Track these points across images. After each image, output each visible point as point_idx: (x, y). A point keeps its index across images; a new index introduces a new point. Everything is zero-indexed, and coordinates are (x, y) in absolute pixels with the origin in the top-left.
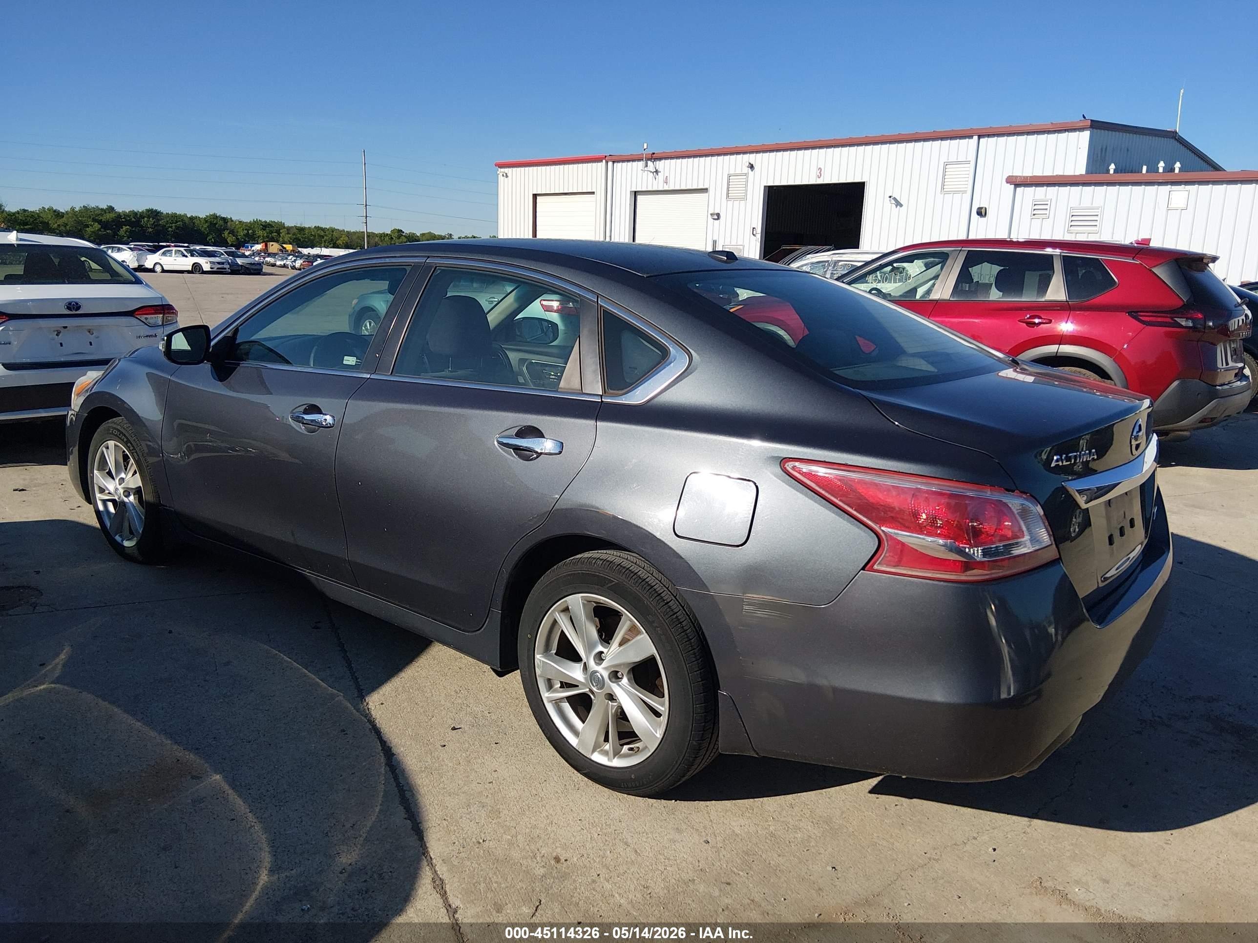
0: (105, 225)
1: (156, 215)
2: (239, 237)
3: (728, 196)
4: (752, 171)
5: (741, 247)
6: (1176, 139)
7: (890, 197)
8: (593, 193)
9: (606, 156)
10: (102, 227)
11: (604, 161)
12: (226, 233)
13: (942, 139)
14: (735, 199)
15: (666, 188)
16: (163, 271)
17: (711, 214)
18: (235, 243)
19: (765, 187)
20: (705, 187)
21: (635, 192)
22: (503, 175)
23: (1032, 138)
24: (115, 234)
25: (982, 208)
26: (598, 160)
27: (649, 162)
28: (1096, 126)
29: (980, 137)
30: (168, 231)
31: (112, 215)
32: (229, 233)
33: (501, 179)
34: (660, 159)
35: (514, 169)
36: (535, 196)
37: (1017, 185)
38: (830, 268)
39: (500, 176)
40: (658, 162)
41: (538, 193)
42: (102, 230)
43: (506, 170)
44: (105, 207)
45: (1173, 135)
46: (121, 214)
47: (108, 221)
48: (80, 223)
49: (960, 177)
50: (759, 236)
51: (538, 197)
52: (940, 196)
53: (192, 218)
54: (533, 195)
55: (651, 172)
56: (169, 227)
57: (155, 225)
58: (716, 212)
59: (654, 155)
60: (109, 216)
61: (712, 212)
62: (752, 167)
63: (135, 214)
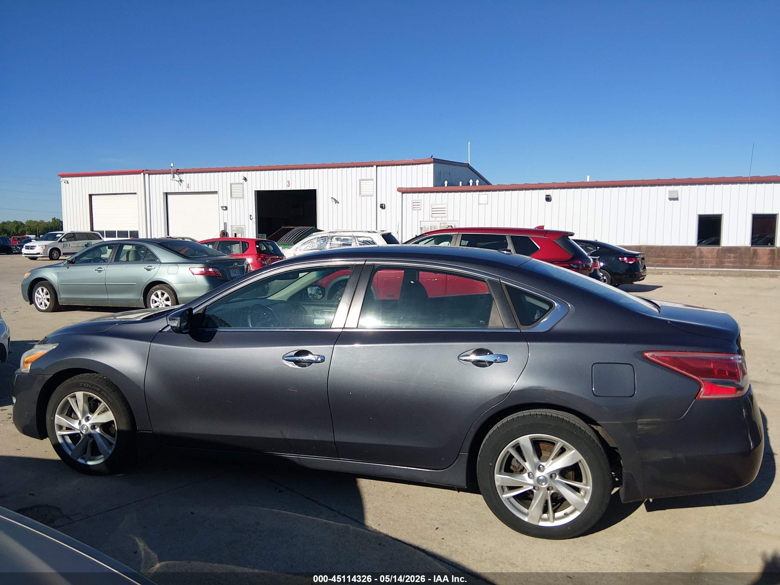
3: (231, 196)
4: (246, 182)
5: (244, 227)
6: (469, 168)
7: (332, 198)
8: (135, 193)
9: (143, 171)
11: (142, 174)
13: (357, 167)
14: (236, 198)
15: (188, 191)
17: (222, 207)
19: (255, 191)
20: (216, 190)
21: (166, 193)
22: (65, 182)
23: (404, 167)
25: (383, 204)
26: (138, 173)
27: (175, 175)
28: (436, 161)
29: (377, 166)
33: (63, 185)
34: (183, 173)
35: (73, 178)
36: (90, 196)
37: (403, 193)
38: (329, 240)
39: (63, 183)
40: (181, 175)
41: (93, 193)
43: (67, 179)
45: (468, 166)
49: (369, 187)
50: (254, 220)
51: (93, 196)
52: (359, 198)
54: (89, 195)
55: (177, 181)
58: (225, 205)
59: (178, 171)
61: (222, 206)
62: (245, 179)
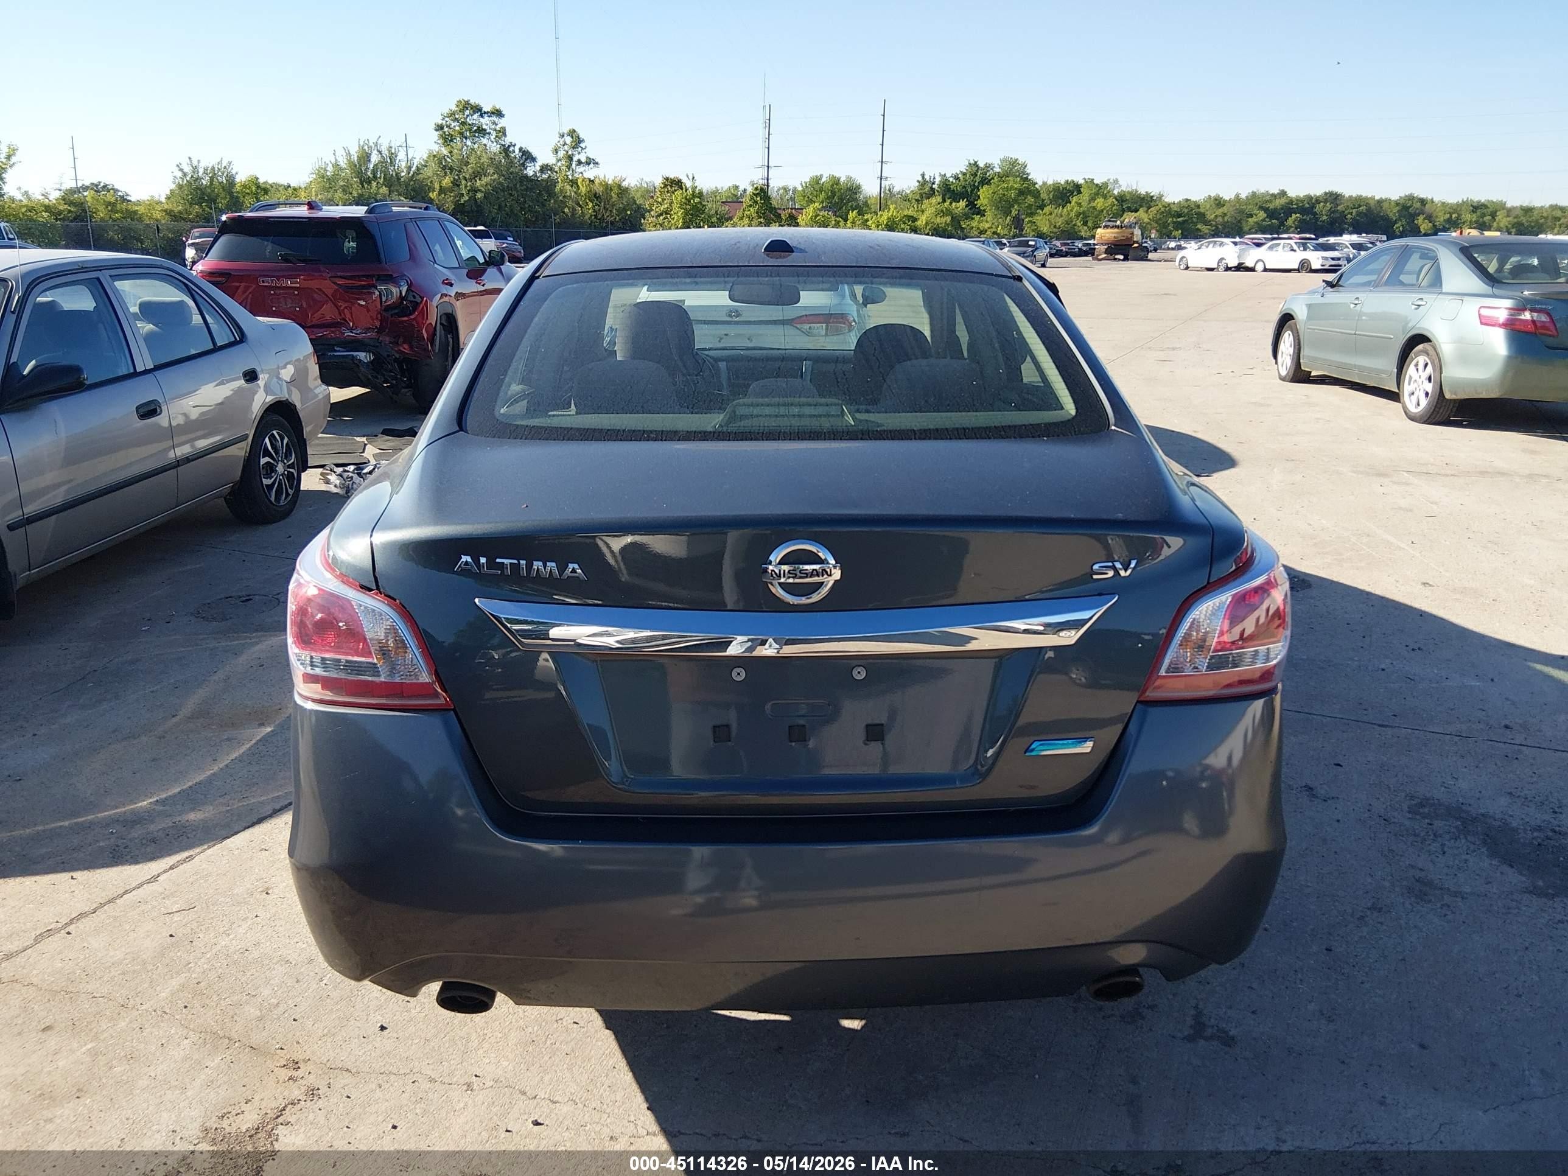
0: (1271, 214)
1: (1336, 198)
2: (1437, 223)
10: (1267, 217)
12: (1421, 218)
16: (1265, 270)
18: (1429, 232)
24: (1282, 224)
30: (1347, 219)
31: (1283, 201)
32: (1424, 219)
42: (1267, 220)
44: (1276, 191)
46: (1294, 200)
47: (1276, 209)
48: (1241, 212)
53: (1380, 202)
56: (1349, 213)
57: (1331, 211)
60: (1279, 203)
63: (1310, 198)
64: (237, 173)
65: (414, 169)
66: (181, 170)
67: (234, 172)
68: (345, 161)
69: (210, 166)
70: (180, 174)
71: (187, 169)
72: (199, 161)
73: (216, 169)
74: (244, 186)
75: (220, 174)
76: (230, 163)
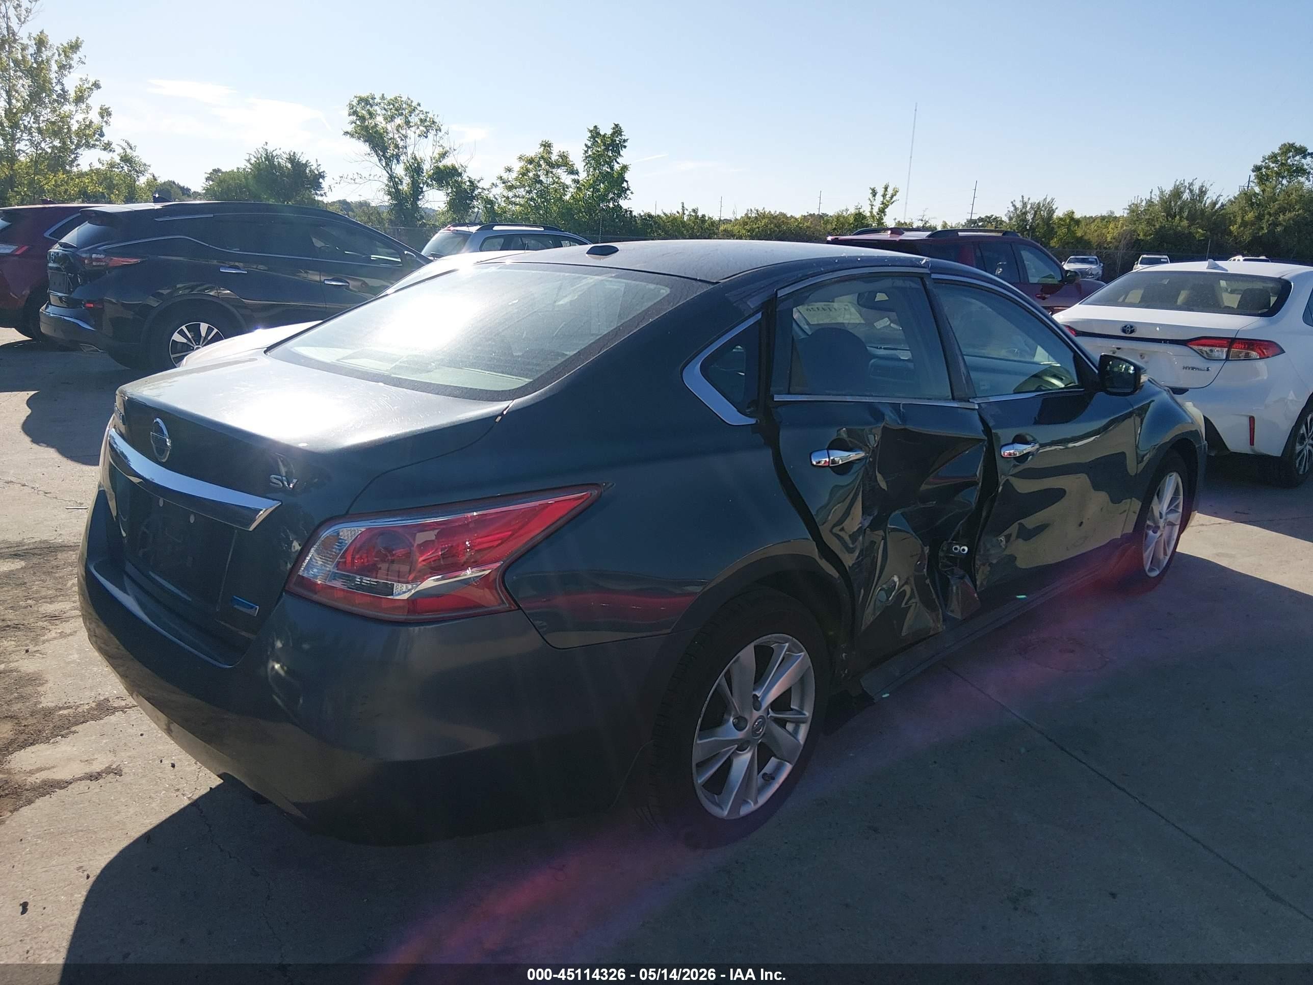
64: (1057, 208)
65: (1217, 206)
66: (1014, 206)
67: (1054, 207)
68: (1158, 199)
69: (1037, 202)
70: (1012, 209)
71: (1019, 205)
72: (1029, 199)
73: (1042, 205)
74: (1061, 219)
75: (1043, 208)
76: (1053, 200)
